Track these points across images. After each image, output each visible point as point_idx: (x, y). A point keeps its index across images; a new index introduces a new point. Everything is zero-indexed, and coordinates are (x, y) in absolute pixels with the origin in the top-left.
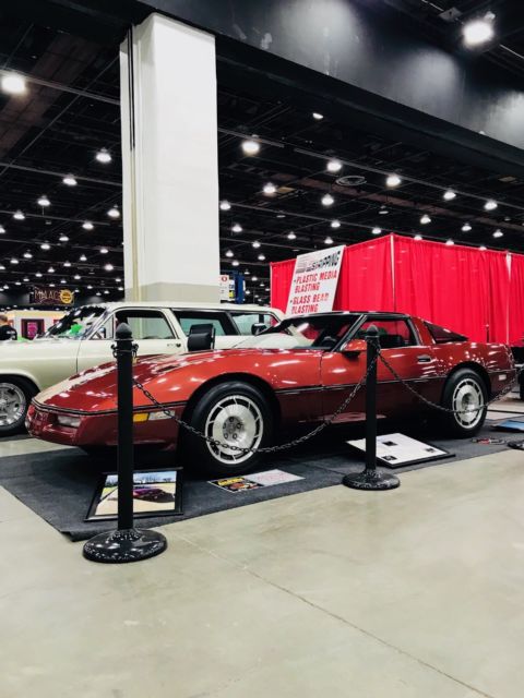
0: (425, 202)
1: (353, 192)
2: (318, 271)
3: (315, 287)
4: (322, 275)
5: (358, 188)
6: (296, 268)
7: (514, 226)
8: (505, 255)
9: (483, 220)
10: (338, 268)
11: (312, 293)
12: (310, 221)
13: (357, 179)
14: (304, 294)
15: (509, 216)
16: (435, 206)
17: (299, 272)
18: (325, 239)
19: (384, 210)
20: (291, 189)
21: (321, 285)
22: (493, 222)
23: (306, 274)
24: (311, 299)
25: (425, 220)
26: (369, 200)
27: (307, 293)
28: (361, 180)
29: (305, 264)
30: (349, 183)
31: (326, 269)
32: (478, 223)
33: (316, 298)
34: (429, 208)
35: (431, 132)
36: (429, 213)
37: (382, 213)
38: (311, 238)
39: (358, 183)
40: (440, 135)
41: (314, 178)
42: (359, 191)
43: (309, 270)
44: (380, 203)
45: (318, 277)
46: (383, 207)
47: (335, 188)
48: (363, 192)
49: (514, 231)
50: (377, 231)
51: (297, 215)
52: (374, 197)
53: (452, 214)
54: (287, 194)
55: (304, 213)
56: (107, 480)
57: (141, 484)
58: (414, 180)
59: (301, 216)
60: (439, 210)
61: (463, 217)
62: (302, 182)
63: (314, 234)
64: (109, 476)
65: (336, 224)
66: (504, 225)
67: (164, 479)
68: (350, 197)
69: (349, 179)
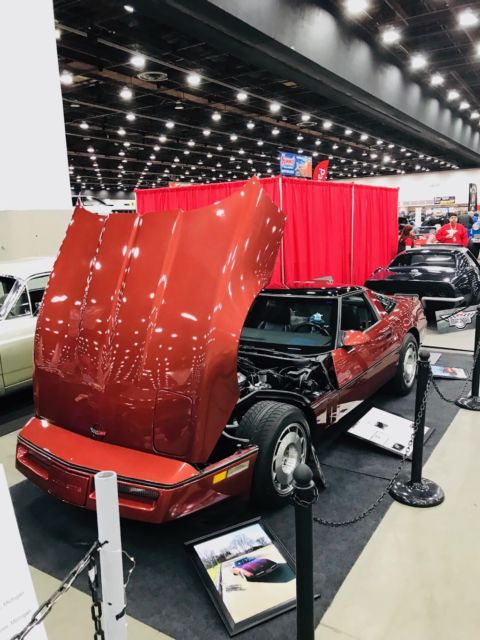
0: (218, 100)
1: (155, 87)
5: (159, 84)
7: (289, 126)
12: (105, 111)
13: (159, 75)
15: (287, 116)
16: (226, 104)
18: (118, 129)
19: (179, 105)
20: (86, 78)
22: (274, 122)
25: (216, 117)
26: (166, 95)
28: (164, 76)
30: (150, 79)
32: (261, 122)
34: (221, 106)
35: (248, 43)
36: (219, 111)
37: (177, 108)
38: (104, 127)
39: (159, 79)
40: (258, 46)
41: (114, 70)
42: (159, 87)
44: (177, 99)
46: (178, 102)
47: (134, 80)
48: (162, 87)
49: (289, 129)
50: (170, 125)
51: (92, 105)
52: (171, 92)
53: (239, 112)
54: (81, 82)
55: (99, 103)
56: (200, 556)
57: (241, 554)
58: (212, 80)
59: (96, 106)
60: (229, 108)
61: (248, 115)
62: (100, 73)
63: (106, 124)
64: (197, 548)
65: (131, 117)
66: (281, 124)
67: (258, 541)
68: (148, 91)
69: (151, 75)
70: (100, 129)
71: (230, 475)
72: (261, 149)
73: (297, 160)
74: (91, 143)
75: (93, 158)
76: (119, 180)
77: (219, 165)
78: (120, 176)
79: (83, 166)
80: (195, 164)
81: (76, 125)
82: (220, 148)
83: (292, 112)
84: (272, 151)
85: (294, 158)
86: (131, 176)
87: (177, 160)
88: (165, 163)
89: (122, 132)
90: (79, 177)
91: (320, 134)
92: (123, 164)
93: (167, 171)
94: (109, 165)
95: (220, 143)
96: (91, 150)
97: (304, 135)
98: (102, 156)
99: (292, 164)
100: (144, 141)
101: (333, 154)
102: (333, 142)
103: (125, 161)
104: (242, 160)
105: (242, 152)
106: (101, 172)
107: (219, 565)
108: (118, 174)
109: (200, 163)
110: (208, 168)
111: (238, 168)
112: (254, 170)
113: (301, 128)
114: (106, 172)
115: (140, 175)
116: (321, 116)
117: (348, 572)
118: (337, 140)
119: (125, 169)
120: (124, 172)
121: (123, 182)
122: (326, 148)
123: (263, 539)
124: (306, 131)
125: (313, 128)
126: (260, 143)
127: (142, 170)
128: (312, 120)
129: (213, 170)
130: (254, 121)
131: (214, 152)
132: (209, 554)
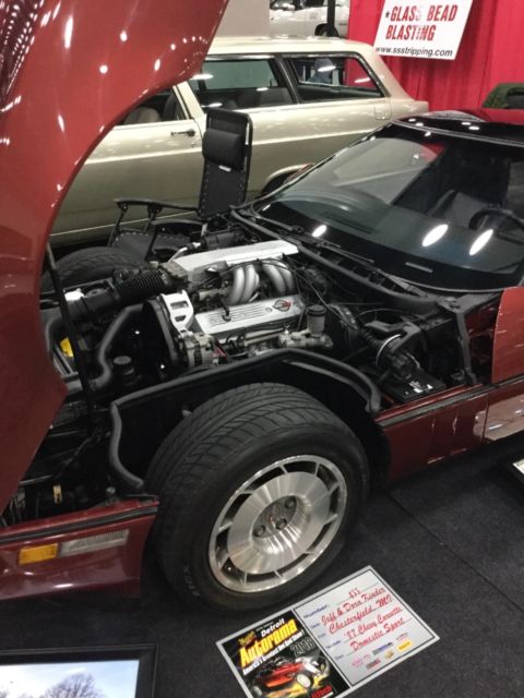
24: (425, 13)
33: (432, 12)
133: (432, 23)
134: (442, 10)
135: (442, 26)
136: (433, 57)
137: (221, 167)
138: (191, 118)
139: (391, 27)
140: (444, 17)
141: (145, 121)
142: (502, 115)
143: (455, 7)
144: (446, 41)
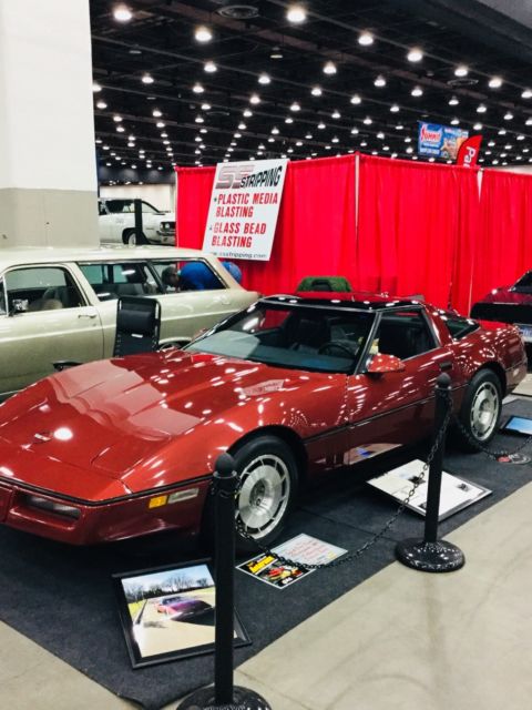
0: (332, 46)
1: (240, 26)
2: (251, 190)
3: (247, 212)
4: (256, 196)
5: (248, 22)
6: (217, 181)
7: (437, 84)
8: (476, 172)
9: (401, 74)
10: (279, 189)
11: (243, 221)
12: (175, 60)
13: (247, 10)
14: (230, 220)
15: (433, 70)
16: (343, 51)
17: (219, 186)
18: (193, 85)
19: (276, 53)
20: (150, 14)
21: (254, 211)
22: (413, 77)
23: (232, 191)
24: (242, 228)
25: (330, 69)
26: (259, 39)
27: (235, 220)
28: (254, 12)
29: (230, 177)
30: (236, 15)
31: (262, 189)
32: (396, 77)
33: (248, 228)
34: (337, 54)
36: (334, 61)
37: (274, 56)
39: (248, 16)
42: (248, 26)
43: (236, 186)
44: (276, 43)
45: (251, 199)
46: (276, 49)
47: (214, 17)
48: (252, 27)
49: (437, 89)
50: (264, 80)
51: (158, 52)
52: (265, 34)
53: (363, 62)
54: (144, 20)
55: (166, 48)
56: (125, 590)
57: (173, 593)
58: (323, 18)
59: (164, 53)
60: (347, 58)
61: (377, 68)
62: (170, 8)
63: (178, 78)
64: (124, 581)
65: (210, 68)
66: (424, 80)
67: (199, 582)
68: (234, 32)
69: (237, 10)
70: (171, 84)
71: (171, 501)
72: (396, 118)
73: (444, 135)
74: (158, 104)
75: (160, 125)
76: (197, 157)
77: (335, 141)
78: (198, 152)
79: (148, 136)
80: (302, 138)
81: (135, 78)
82: (336, 116)
83: (439, 64)
84: (412, 122)
85: (440, 132)
86: (213, 153)
87: (275, 131)
88: (259, 136)
89: (198, 89)
90: (142, 152)
91: (485, 97)
92: (202, 135)
93: (262, 147)
94: (182, 136)
95: (336, 108)
96: (157, 114)
97: (459, 98)
98: (174, 123)
99: (437, 141)
100: (230, 102)
101: (506, 128)
102: (506, 111)
103: (204, 131)
104: (369, 133)
105: (368, 121)
106: (171, 146)
107: (144, 601)
108: (195, 149)
109: (309, 137)
110: (320, 144)
111: (364, 144)
112: (386, 148)
113: (455, 87)
114: (179, 146)
115: (226, 152)
116: (485, 71)
117: (293, 627)
118: (511, 105)
119: (203, 142)
120: (202, 147)
121: (203, 162)
122: (494, 118)
123: (205, 581)
124: (463, 92)
125: (474, 88)
126: (395, 109)
127: (229, 145)
128: (470, 75)
129: (328, 148)
130: (385, 77)
131: (328, 120)
132: (136, 590)
133: (248, 235)
134: (255, 227)
135: (256, 238)
136: (253, 258)
137: (134, 335)
138: (90, 304)
139: (215, 237)
140: (257, 231)
141: (50, 308)
142: (312, 294)
143: (264, 225)
144: (261, 248)
